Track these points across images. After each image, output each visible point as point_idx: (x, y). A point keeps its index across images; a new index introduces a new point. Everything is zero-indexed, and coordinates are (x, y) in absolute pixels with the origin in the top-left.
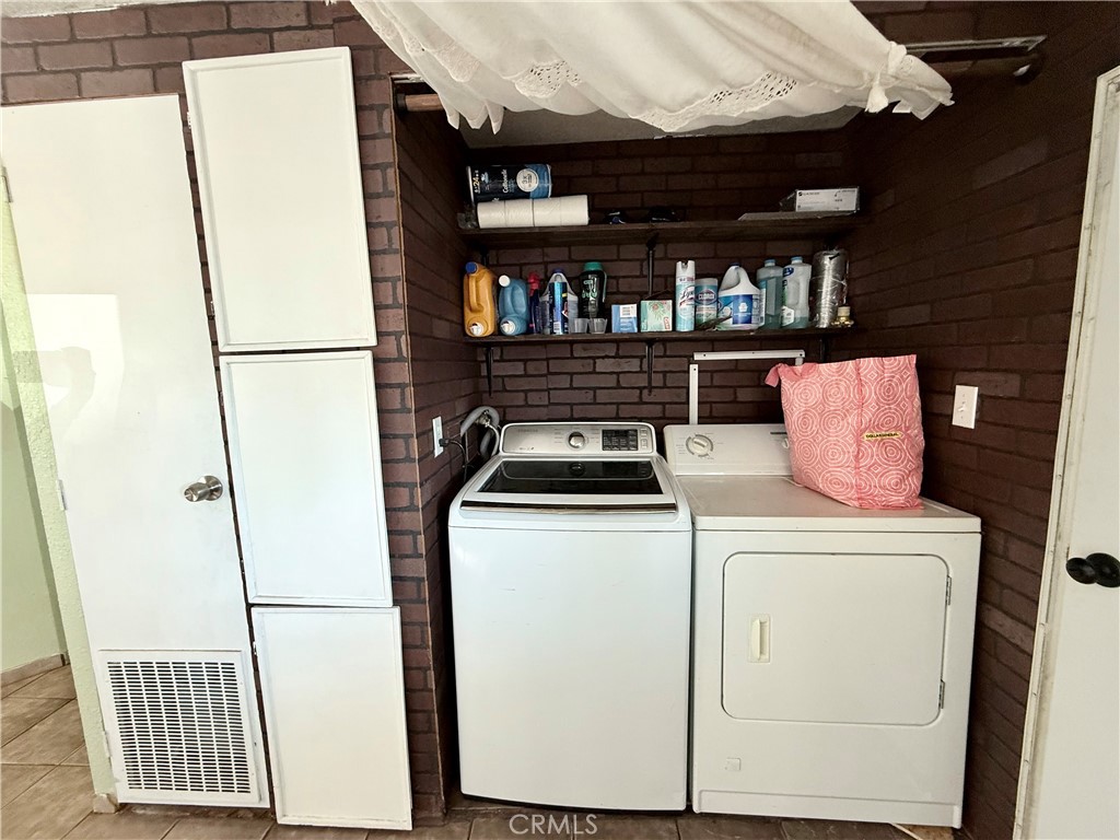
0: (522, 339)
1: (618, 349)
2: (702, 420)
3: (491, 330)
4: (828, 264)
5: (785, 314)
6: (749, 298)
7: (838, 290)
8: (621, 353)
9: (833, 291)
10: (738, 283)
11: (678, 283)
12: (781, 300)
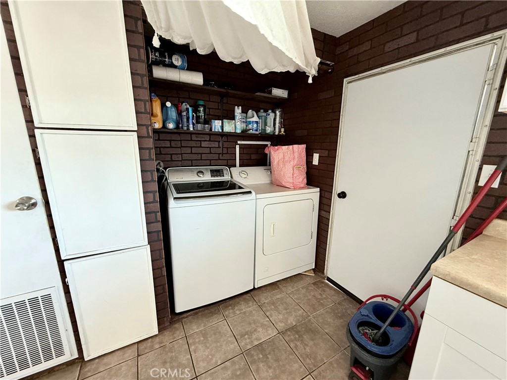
0: (176, 131)
1: (210, 138)
2: (240, 166)
3: (161, 126)
4: (278, 113)
5: (267, 129)
6: (257, 122)
7: (280, 123)
8: (211, 139)
9: (279, 123)
10: (253, 117)
11: (236, 114)
12: (266, 124)
